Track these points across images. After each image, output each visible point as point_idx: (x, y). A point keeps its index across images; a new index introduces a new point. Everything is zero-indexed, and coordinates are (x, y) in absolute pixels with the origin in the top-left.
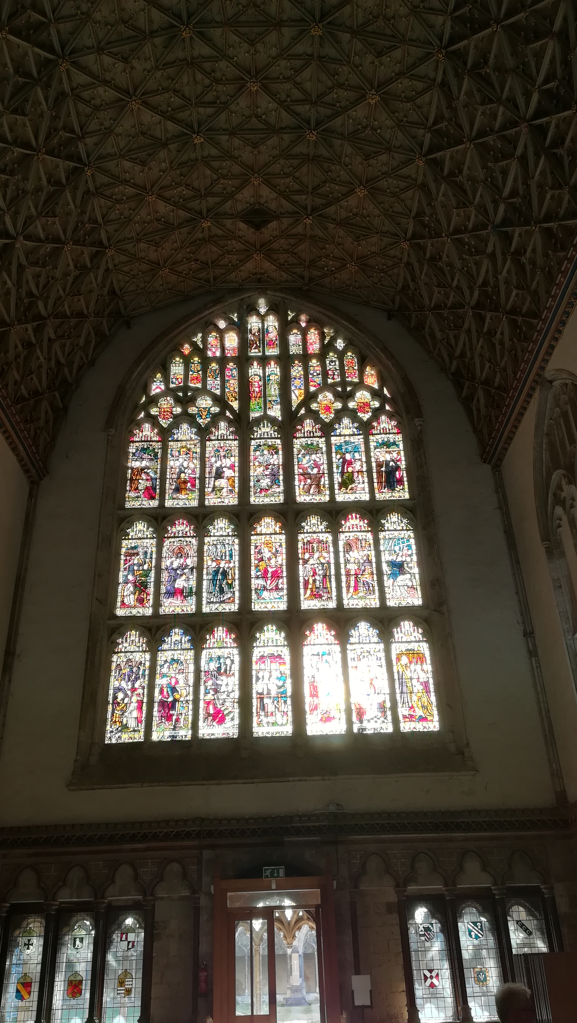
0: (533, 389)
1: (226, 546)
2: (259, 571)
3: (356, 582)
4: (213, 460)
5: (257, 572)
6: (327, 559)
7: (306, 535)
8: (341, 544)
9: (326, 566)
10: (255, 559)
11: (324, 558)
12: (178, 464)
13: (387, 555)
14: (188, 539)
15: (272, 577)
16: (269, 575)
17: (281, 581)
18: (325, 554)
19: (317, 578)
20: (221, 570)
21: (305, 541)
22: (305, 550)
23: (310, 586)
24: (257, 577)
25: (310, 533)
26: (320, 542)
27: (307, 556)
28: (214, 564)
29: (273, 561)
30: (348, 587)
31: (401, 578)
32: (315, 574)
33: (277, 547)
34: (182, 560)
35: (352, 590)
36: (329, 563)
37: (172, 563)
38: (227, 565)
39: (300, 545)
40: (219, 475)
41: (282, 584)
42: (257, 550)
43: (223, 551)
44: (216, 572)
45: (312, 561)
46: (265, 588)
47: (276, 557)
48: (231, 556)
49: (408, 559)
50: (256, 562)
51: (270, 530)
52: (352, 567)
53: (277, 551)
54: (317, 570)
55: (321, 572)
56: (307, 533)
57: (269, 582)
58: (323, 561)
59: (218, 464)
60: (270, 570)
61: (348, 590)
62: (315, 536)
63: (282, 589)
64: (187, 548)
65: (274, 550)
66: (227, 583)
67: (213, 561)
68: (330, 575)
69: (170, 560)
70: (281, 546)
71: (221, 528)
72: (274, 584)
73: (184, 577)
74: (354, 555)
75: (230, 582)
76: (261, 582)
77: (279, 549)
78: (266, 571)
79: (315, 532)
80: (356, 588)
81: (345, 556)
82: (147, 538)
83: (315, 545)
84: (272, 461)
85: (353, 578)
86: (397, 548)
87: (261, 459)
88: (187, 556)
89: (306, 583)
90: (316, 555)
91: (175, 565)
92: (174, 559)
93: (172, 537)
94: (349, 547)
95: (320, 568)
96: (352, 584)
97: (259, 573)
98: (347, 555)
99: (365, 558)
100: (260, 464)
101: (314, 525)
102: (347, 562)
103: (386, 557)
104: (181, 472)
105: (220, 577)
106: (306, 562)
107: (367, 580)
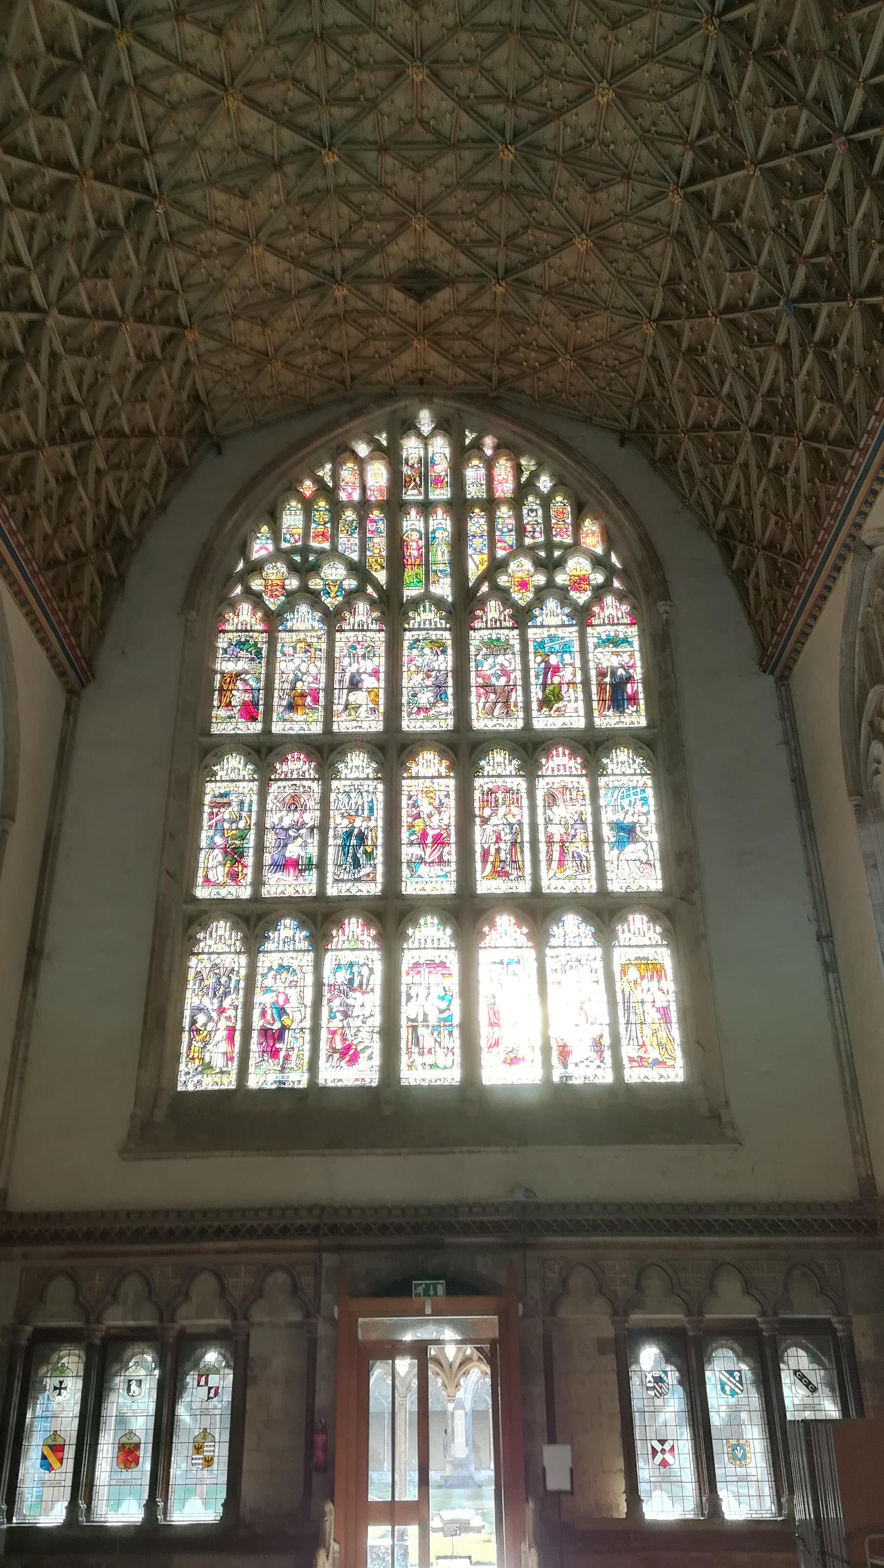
0: (843, 558)
1: (365, 794)
2: (414, 833)
3: (562, 853)
4: (346, 661)
5: (411, 835)
6: (518, 818)
7: (487, 780)
8: (540, 794)
9: (516, 829)
10: (408, 816)
11: (514, 816)
12: (292, 666)
13: (610, 813)
14: (305, 783)
15: (433, 843)
16: (429, 840)
17: (446, 849)
18: (515, 810)
19: (503, 846)
20: (356, 831)
21: (485, 789)
22: (485, 803)
23: (491, 859)
24: (411, 844)
25: (493, 776)
26: (508, 791)
27: (487, 812)
28: (345, 822)
29: (435, 819)
30: (550, 860)
31: (630, 847)
32: (498, 839)
33: (442, 797)
34: (297, 815)
35: (555, 864)
36: (520, 824)
37: (281, 819)
38: (365, 824)
39: (477, 795)
40: (355, 685)
41: (449, 854)
42: (410, 802)
43: (360, 802)
44: (349, 835)
45: (494, 820)
46: (422, 860)
47: (440, 813)
48: (371, 810)
49: (643, 819)
50: (410, 820)
51: (433, 772)
52: (557, 831)
53: (441, 804)
54: (502, 834)
55: (509, 837)
56: (488, 776)
57: (428, 851)
58: (511, 820)
59: (354, 668)
60: (431, 833)
61: (549, 865)
62: (500, 781)
63: (449, 862)
64: (305, 796)
65: (437, 803)
66: (365, 852)
67: (343, 816)
68: (522, 842)
69: (279, 815)
70: (447, 796)
71: (357, 767)
72: (435, 855)
73: (299, 841)
74: (560, 812)
75: (369, 850)
76: (417, 850)
77: (445, 801)
78: (424, 835)
79: (500, 776)
80: (561, 863)
81: (545, 813)
82: (244, 780)
83: (500, 796)
84: (436, 665)
85: (556, 848)
86: (625, 803)
87: (419, 661)
88: (305, 809)
89: (485, 854)
90: (502, 810)
91: (286, 824)
92: (284, 813)
93: (282, 780)
94: (552, 799)
95: (507, 830)
96: (556, 855)
97: (413, 838)
98: (549, 812)
99: (576, 817)
100: (418, 670)
101: (499, 764)
102: (548, 822)
103: (608, 816)
104: (297, 679)
105: (354, 842)
106: (485, 821)
107: (579, 850)
